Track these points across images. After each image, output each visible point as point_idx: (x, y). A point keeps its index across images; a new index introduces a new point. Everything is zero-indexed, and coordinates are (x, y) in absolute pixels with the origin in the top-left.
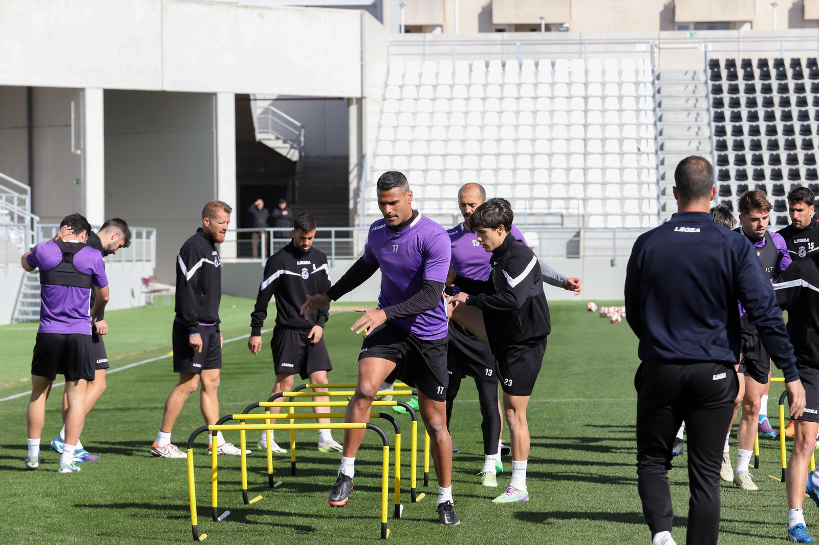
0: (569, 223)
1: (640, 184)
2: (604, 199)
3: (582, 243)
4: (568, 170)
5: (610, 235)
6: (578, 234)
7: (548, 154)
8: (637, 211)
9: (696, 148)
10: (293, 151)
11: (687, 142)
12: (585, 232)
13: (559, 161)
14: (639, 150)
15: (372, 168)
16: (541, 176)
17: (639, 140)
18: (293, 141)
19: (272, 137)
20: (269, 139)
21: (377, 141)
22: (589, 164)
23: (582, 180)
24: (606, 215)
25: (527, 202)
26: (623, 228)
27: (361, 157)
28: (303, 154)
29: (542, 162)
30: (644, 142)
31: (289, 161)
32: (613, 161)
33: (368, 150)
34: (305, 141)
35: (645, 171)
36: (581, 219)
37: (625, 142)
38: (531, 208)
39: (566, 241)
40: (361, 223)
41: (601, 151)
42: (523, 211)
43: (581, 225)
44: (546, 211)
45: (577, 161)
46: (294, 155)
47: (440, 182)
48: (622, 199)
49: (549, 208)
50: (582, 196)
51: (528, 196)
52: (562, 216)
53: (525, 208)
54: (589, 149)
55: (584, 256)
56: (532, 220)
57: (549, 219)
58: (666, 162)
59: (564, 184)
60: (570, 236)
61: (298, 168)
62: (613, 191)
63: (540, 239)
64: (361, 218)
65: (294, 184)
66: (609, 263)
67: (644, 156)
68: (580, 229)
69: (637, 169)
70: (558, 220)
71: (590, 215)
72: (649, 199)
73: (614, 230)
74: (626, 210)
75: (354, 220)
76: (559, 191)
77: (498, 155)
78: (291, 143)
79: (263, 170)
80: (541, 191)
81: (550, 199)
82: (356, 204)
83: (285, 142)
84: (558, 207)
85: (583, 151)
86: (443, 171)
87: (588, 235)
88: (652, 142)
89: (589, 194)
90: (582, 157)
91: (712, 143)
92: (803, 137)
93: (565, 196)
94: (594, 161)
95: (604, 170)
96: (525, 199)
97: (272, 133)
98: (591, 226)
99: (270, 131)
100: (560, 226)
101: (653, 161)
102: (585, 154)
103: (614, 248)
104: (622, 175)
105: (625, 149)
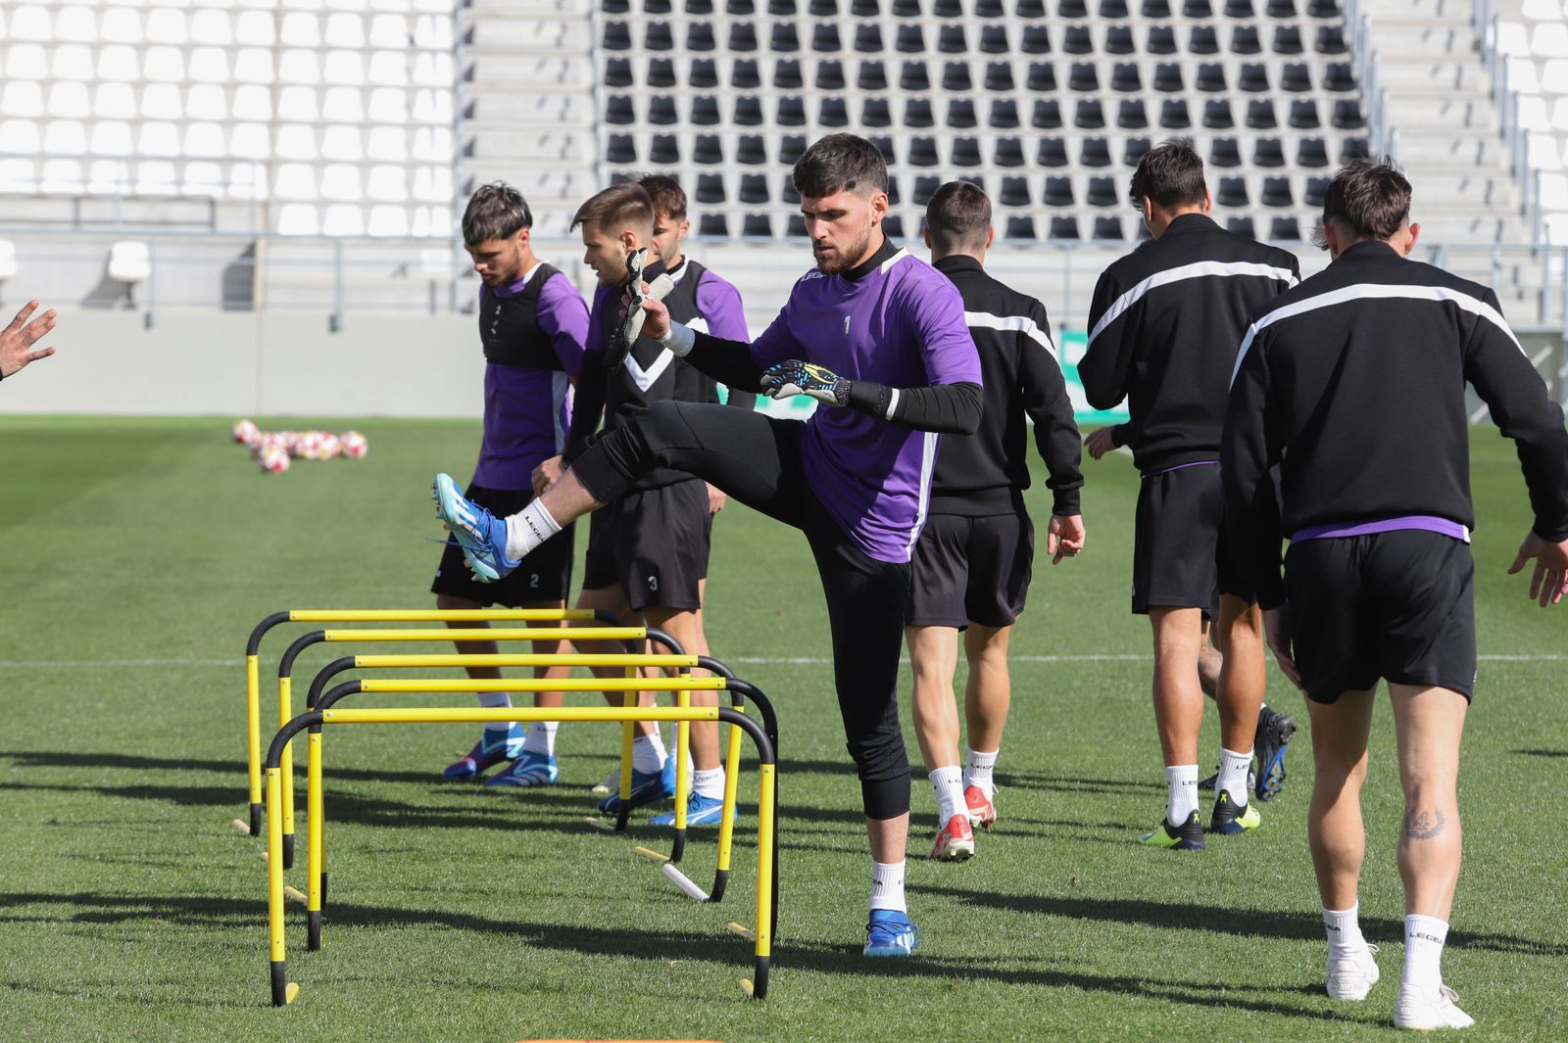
0: (231, 222)
1: (411, 127)
2: (320, 164)
3: (259, 274)
4: (231, 87)
5: (327, 253)
6: (251, 251)
7: (181, 47)
8: (401, 195)
9: (552, 42)
11: (534, 25)
12: (268, 245)
13: (210, 66)
14: (412, 41)
16: (161, 101)
17: (412, 17)
22: (285, 75)
23: (267, 115)
24: (322, 204)
25: (123, 166)
26: (366, 237)
29: (164, 64)
30: (424, 22)
32: (345, 68)
35: (423, 97)
36: (259, 211)
37: (378, 20)
38: (133, 182)
39: (218, 269)
41: (315, 41)
42: (111, 189)
43: (259, 227)
44: (172, 191)
45: (255, 66)
48: (365, 165)
49: (179, 182)
50: (264, 153)
51: (127, 151)
52: (212, 203)
53: (118, 182)
54: (287, 37)
55: (265, 306)
56: (134, 211)
57: (178, 212)
58: (479, 74)
59: (221, 123)
60: (232, 254)
62: (342, 143)
63: (152, 260)
66: (325, 325)
67: (424, 59)
68: (256, 237)
69: (406, 89)
70: (202, 212)
71: (283, 202)
72: (432, 165)
73: (338, 242)
74: (374, 192)
76: (205, 140)
77: (52, 45)
80: (159, 139)
81: (181, 161)
84: (201, 180)
85: (271, 40)
87: (277, 252)
88: (445, 24)
89: (282, 151)
90: (268, 55)
91: (592, 28)
92: (817, 19)
93: (220, 153)
94: (298, 67)
95: (322, 89)
96: (117, 158)
98: (283, 229)
100: (204, 229)
101: (445, 71)
102: (277, 49)
103: (339, 287)
104: (366, 105)
105: (376, 39)
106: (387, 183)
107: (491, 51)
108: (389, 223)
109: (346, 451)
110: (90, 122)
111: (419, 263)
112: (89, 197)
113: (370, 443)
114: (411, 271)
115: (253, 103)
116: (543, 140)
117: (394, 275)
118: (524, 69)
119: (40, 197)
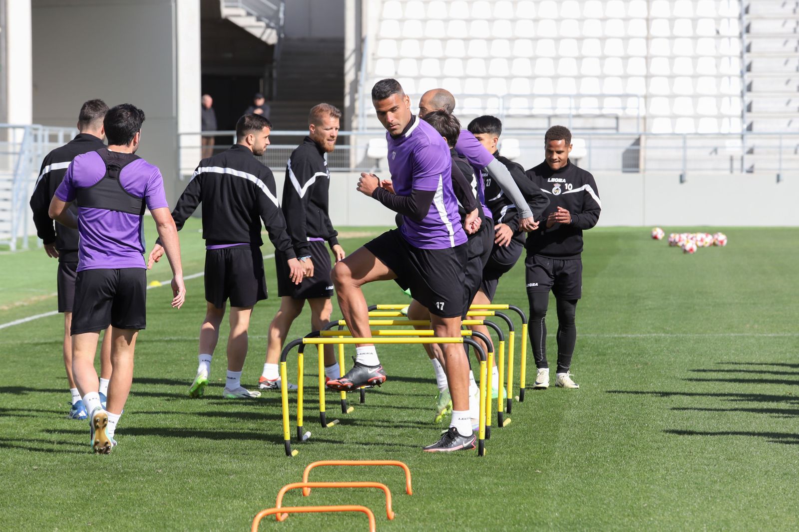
0: (626, 127)
1: (719, 77)
2: (672, 97)
3: (642, 154)
4: (626, 58)
5: (680, 143)
6: (637, 142)
7: (599, 38)
8: (715, 112)
9: (792, 30)
10: (269, 31)
11: (781, 22)
12: (646, 139)
13: (614, 48)
14: (718, 32)
15: (373, 54)
16: (591, 67)
17: (718, 19)
18: (271, 19)
19: (243, 12)
20: (239, 16)
21: (380, 20)
22: (653, 51)
23: (644, 73)
24: (674, 117)
25: (573, 100)
26: (696, 134)
27: (361, 41)
28: (282, 36)
30: (724, 22)
31: (264, 44)
33: (369, 31)
34: (285, 19)
35: (725, 60)
36: (641, 121)
37: (700, 22)
38: (577, 108)
39: (622, 151)
40: (360, 126)
41: (668, 34)
42: (567, 112)
43: (641, 130)
44: (597, 112)
45: (637, 47)
46: (271, 37)
47: (462, 74)
48: (695, 97)
49: (601, 108)
50: (643, 92)
51: (574, 92)
52: (617, 118)
53: (570, 108)
54: (653, 32)
55: (645, 170)
56: (578, 123)
57: (600, 123)
58: (753, 48)
59: (621, 77)
60: (627, 144)
61: (277, 54)
63: (589, 148)
64: (360, 119)
65: (271, 75)
66: (677, 180)
67: (725, 41)
68: (640, 135)
69: (715, 57)
70: (612, 123)
71: (653, 117)
72: (730, 96)
73: (684, 137)
74: (700, 110)
75: (351, 122)
76: (613, 86)
77: (535, 39)
78: (267, 21)
79: (230, 55)
80: (590, 86)
81: (601, 96)
82: (353, 101)
83: (259, 19)
84: (612, 106)
85: (645, 34)
86: (465, 59)
87: (651, 142)
88: (735, 22)
89: (652, 90)
90: (644, 42)
93: (621, 92)
94: (659, 47)
95: (672, 58)
96: (569, 96)
97: (242, 8)
98: (654, 131)
99: (240, 4)
100: (614, 131)
101: (736, 47)
102: (648, 38)
103: (685, 160)
104: (695, 66)
105: (699, 32)
106: (707, 106)
107: (759, 36)
108: (708, 126)
109: (717, 242)
110: (555, 78)
111: (724, 147)
112: (556, 116)
113: (728, 238)
114: (719, 151)
115: (637, 66)
116: (788, 82)
117: (711, 153)
118: (777, 45)
119: (532, 116)
